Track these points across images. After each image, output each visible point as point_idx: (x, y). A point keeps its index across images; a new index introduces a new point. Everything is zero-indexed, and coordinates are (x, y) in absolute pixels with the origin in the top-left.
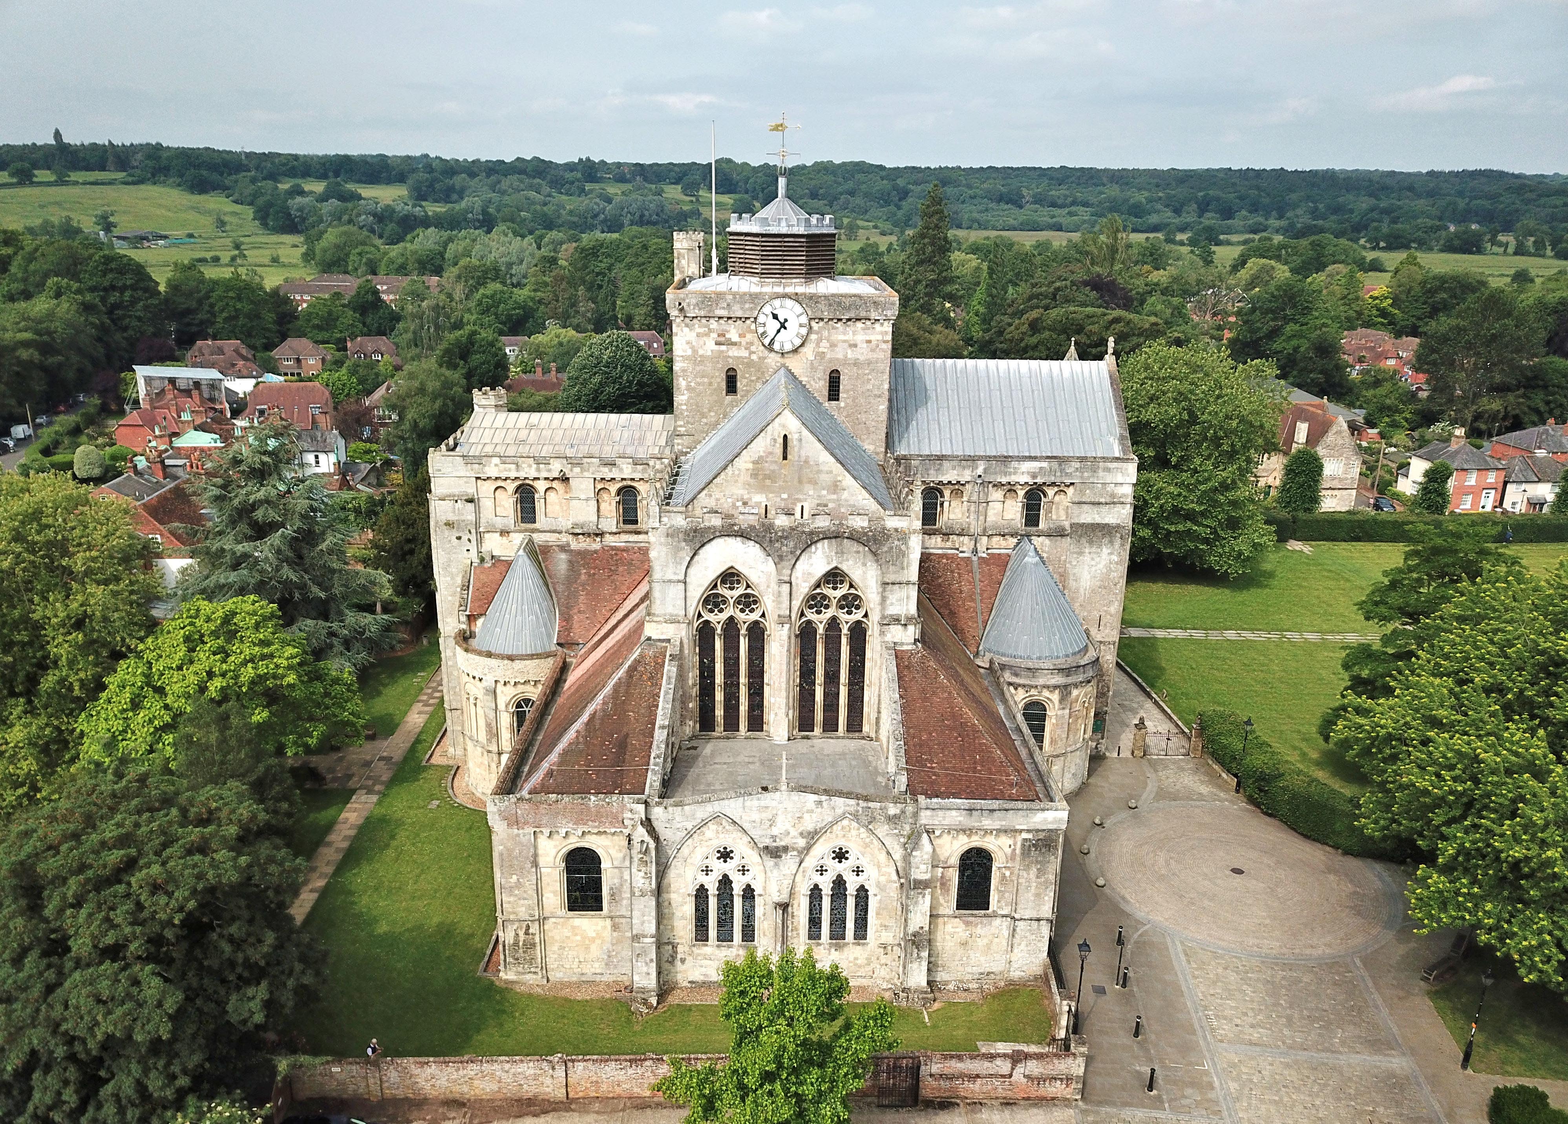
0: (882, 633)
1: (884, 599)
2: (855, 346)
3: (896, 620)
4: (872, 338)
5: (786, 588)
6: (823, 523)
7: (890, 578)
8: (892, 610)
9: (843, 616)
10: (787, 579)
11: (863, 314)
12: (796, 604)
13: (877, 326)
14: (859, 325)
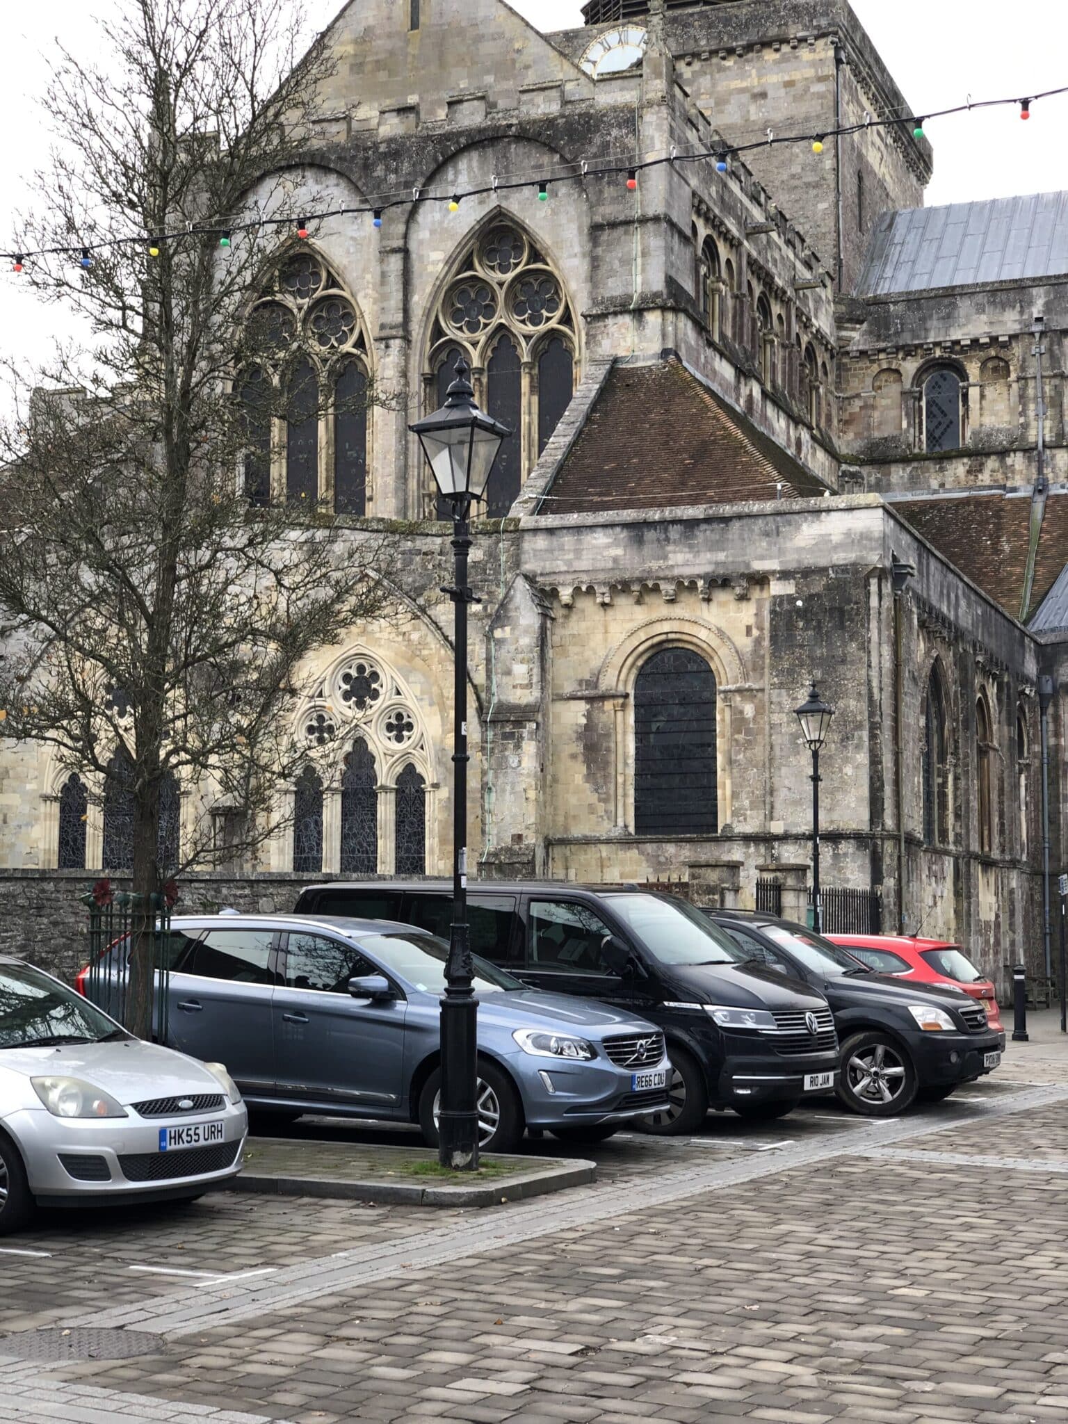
0: (591, 339)
1: (595, 263)
2: (763, 95)
3: (621, 307)
4: (796, 76)
5: (395, 262)
6: (471, 117)
7: (608, 211)
8: (613, 288)
9: (521, 328)
10: (399, 243)
11: (773, 31)
12: (420, 300)
13: (804, 53)
14: (769, 55)
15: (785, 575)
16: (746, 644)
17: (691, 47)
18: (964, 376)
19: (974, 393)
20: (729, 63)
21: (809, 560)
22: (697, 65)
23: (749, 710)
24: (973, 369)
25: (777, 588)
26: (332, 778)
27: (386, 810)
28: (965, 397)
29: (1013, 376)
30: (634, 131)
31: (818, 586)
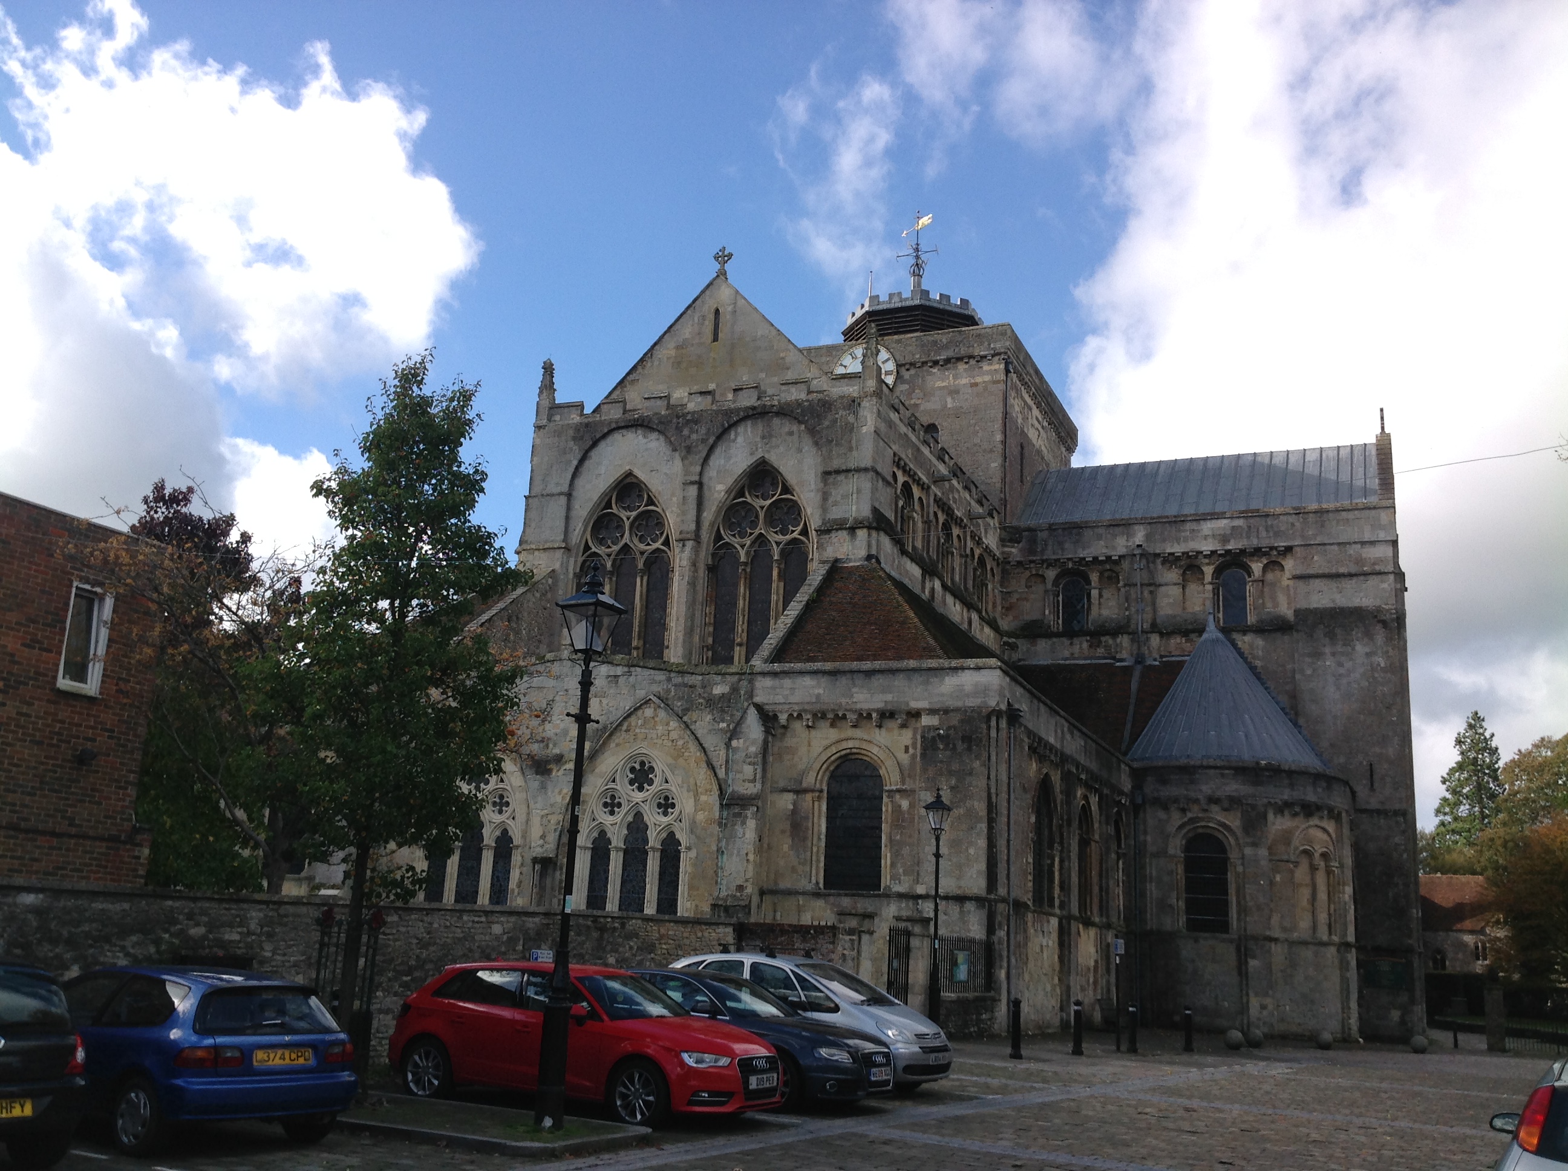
0: (821, 547)
1: (825, 497)
2: (957, 392)
3: (839, 525)
4: (979, 380)
5: (693, 491)
6: (748, 400)
7: (836, 464)
8: (836, 513)
9: (773, 537)
10: (697, 478)
11: (963, 351)
12: (708, 516)
13: (986, 367)
14: (961, 366)
15: (932, 712)
16: (904, 758)
17: (909, 359)
18: (1089, 582)
19: (1095, 593)
20: (935, 370)
21: (952, 703)
22: (913, 371)
23: (905, 804)
24: (1094, 577)
25: (926, 720)
26: (617, 839)
27: (653, 864)
28: (1089, 595)
29: (1121, 584)
30: (856, 414)
31: (955, 719)
